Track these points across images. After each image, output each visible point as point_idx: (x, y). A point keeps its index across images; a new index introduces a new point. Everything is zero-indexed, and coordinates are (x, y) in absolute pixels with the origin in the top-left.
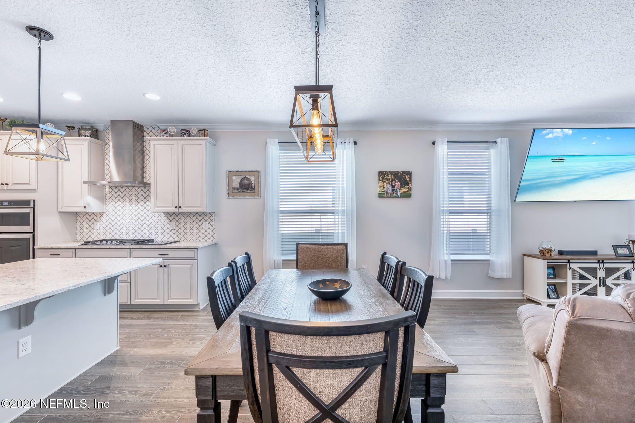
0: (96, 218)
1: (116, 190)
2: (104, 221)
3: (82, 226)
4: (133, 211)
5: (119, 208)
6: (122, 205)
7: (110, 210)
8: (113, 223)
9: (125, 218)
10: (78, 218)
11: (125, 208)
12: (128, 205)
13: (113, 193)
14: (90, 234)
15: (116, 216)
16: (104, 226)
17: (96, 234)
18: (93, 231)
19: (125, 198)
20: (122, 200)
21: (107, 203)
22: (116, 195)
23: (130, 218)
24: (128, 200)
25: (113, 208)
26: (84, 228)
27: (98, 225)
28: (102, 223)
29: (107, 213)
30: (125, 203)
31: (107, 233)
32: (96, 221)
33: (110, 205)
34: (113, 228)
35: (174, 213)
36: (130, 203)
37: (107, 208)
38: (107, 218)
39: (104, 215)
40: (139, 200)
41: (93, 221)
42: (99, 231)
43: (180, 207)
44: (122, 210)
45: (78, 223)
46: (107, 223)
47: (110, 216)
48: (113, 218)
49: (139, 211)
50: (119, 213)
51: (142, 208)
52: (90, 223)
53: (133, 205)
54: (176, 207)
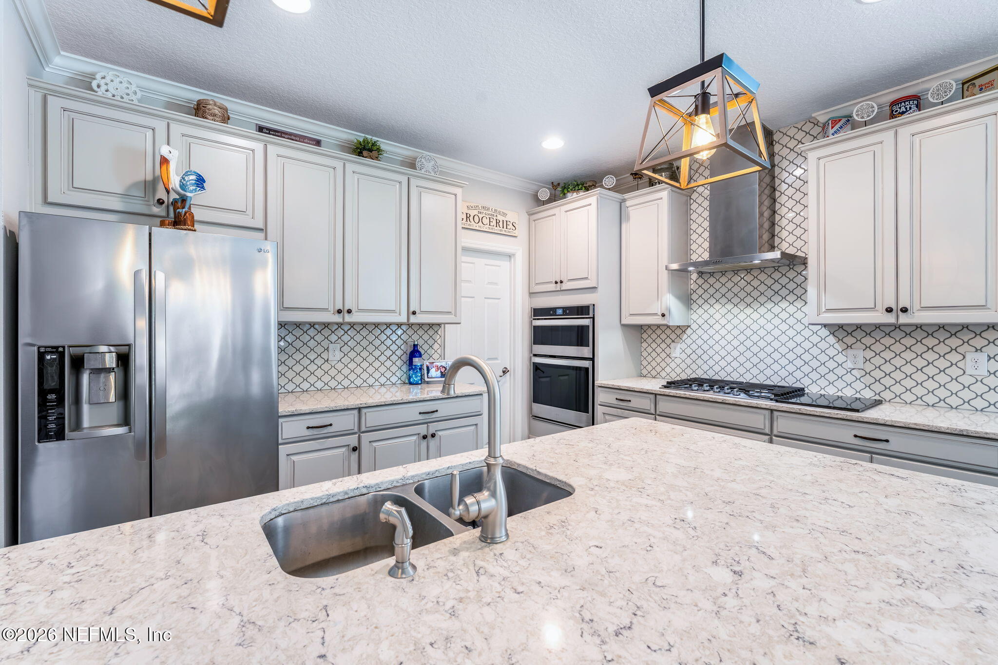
0: (673, 336)
1: (712, 280)
2: (689, 341)
3: (649, 350)
4: (748, 322)
5: (717, 316)
6: (723, 311)
7: (700, 321)
8: (705, 347)
9: (729, 337)
10: (645, 336)
11: (730, 316)
12: (736, 311)
13: (706, 286)
14: (663, 364)
15: (711, 332)
16: (689, 351)
17: (673, 365)
18: (668, 360)
19: (730, 295)
20: (723, 300)
21: (695, 306)
22: (712, 291)
23: (742, 338)
24: (736, 300)
25: (706, 316)
26: (654, 354)
27: (677, 350)
28: (684, 346)
29: (694, 326)
30: (729, 306)
31: (694, 367)
32: (673, 341)
33: (700, 311)
34: (705, 357)
35: (878, 327)
36: (742, 306)
37: (695, 316)
38: (694, 337)
39: (689, 331)
40: (762, 299)
41: (668, 341)
42: (678, 361)
43: (904, 310)
44: (723, 321)
45: (645, 345)
46: (694, 347)
47: (700, 332)
48: (705, 337)
49: (762, 321)
50: (717, 327)
51: (769, 316)
52: (663, 346)
53: (749, 311)
54: (889, 310)
